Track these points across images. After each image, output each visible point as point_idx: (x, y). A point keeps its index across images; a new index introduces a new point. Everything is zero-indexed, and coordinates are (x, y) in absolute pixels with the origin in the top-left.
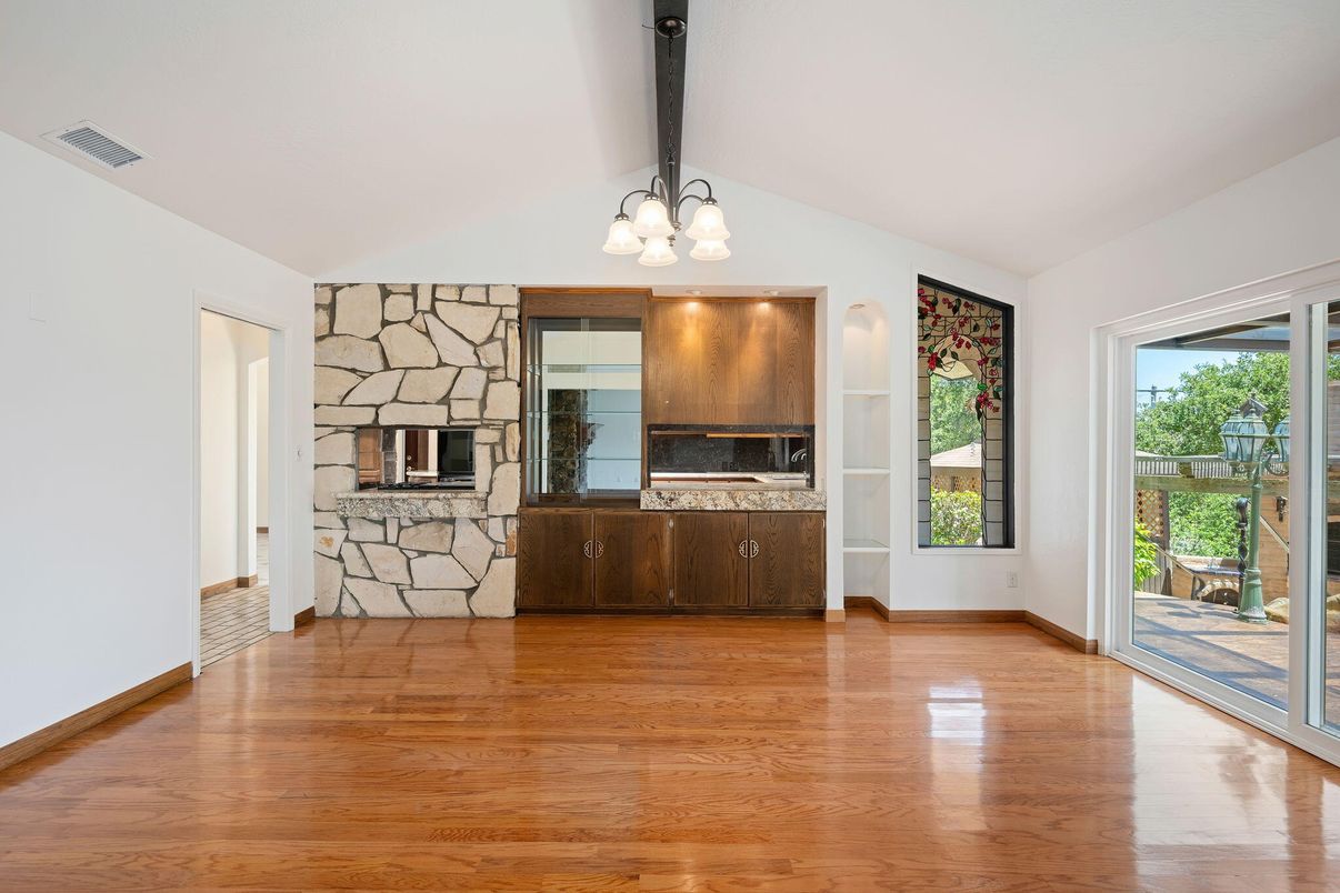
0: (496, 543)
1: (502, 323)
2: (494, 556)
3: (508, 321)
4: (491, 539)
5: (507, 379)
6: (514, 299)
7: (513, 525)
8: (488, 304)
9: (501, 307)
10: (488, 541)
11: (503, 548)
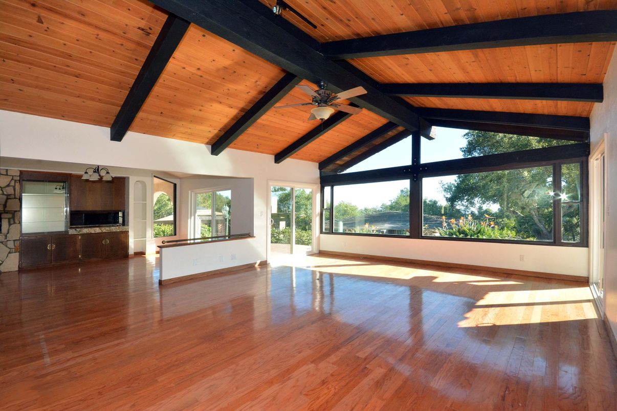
0: (10, 248)
1: (13, 181)
2: (10, 253)
3: (15, 181)
4: (8, 248)
5: (15, 198)
6: (18, 174)
7: (17, 243)
8: (7, 175)
9: (13, 176)
10: (7, 249)
11: (14, 250)
